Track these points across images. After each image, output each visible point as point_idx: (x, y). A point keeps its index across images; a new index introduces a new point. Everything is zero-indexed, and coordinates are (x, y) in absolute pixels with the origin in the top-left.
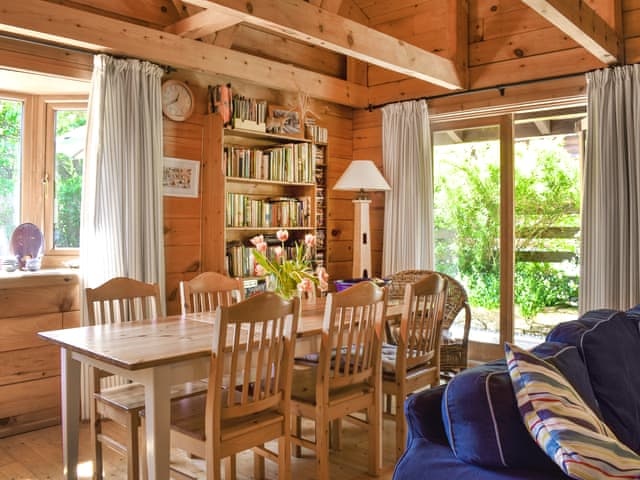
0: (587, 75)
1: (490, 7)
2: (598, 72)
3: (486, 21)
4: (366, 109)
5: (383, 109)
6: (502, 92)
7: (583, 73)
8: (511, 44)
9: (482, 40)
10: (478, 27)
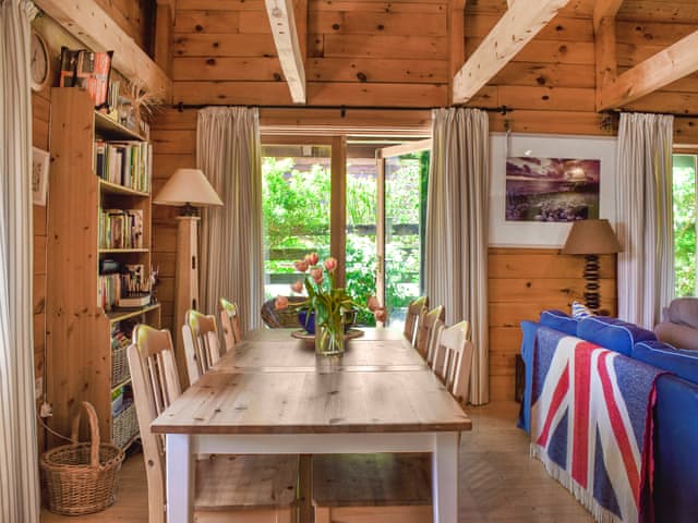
0: (433, 111)
1: (333, 23)
2: (442, 110)
3: (326, 37)
4: (174, 107)
5: (202, 111)
6: (343, 114)
7: (430, 109)
8: (353, 66)
9: (322, 56)
10: (318, 42)
